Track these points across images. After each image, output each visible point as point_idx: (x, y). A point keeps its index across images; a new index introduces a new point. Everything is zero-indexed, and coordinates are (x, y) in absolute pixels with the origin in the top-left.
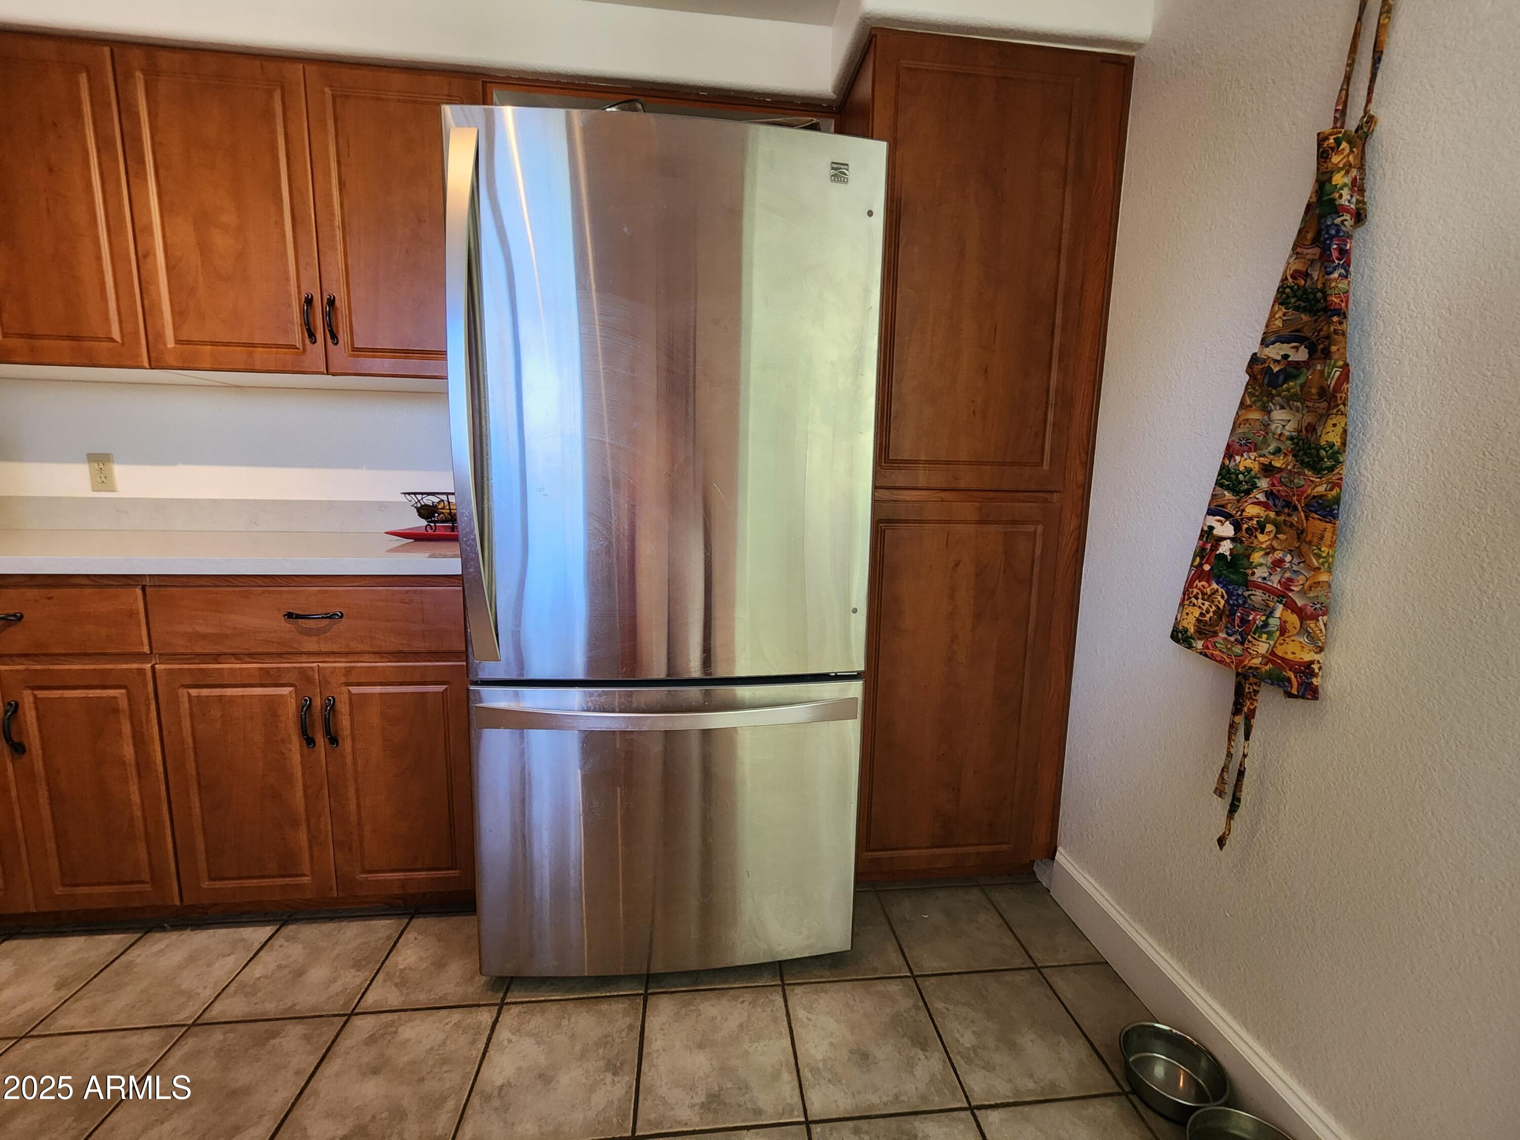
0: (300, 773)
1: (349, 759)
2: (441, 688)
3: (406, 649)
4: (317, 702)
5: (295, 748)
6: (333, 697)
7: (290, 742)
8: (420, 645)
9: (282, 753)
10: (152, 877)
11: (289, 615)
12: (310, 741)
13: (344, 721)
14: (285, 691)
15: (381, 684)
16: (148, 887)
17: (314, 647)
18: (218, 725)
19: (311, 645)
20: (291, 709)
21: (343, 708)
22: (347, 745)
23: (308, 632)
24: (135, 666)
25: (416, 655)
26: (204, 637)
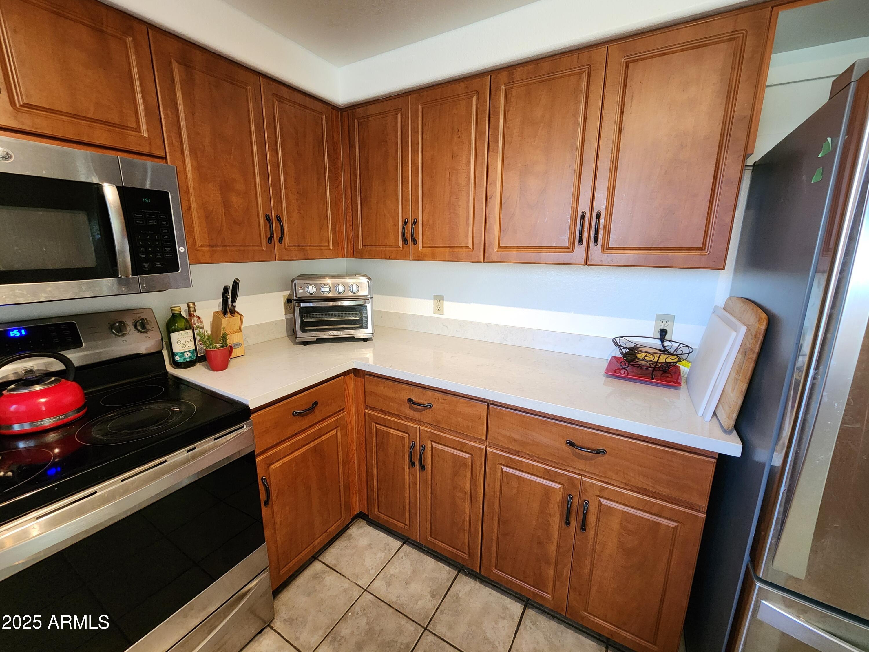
0: (556, 537)
1: (591, 542)
2: (673, 524)
3: (650, 489)
4: (576, 501)
5: (556, 522)
6: (588, 501)
7: (555, 517)
8: (665, 491)
9: (548, 521)
10: (469, 552)
11: (571, 444)
12: (568, 523)
13: (592, 518)
14: (557, 486)
15: (624, 505)
16: (466, 556)
17: (582, 467)
18: (515, 491)
19: (581, 465)
20: (557, 498)
21: (593, 509)
22: (591, 533)
23: (580, 457)
24: (477, 445)
25: (654, 495)
26: (515, 440)
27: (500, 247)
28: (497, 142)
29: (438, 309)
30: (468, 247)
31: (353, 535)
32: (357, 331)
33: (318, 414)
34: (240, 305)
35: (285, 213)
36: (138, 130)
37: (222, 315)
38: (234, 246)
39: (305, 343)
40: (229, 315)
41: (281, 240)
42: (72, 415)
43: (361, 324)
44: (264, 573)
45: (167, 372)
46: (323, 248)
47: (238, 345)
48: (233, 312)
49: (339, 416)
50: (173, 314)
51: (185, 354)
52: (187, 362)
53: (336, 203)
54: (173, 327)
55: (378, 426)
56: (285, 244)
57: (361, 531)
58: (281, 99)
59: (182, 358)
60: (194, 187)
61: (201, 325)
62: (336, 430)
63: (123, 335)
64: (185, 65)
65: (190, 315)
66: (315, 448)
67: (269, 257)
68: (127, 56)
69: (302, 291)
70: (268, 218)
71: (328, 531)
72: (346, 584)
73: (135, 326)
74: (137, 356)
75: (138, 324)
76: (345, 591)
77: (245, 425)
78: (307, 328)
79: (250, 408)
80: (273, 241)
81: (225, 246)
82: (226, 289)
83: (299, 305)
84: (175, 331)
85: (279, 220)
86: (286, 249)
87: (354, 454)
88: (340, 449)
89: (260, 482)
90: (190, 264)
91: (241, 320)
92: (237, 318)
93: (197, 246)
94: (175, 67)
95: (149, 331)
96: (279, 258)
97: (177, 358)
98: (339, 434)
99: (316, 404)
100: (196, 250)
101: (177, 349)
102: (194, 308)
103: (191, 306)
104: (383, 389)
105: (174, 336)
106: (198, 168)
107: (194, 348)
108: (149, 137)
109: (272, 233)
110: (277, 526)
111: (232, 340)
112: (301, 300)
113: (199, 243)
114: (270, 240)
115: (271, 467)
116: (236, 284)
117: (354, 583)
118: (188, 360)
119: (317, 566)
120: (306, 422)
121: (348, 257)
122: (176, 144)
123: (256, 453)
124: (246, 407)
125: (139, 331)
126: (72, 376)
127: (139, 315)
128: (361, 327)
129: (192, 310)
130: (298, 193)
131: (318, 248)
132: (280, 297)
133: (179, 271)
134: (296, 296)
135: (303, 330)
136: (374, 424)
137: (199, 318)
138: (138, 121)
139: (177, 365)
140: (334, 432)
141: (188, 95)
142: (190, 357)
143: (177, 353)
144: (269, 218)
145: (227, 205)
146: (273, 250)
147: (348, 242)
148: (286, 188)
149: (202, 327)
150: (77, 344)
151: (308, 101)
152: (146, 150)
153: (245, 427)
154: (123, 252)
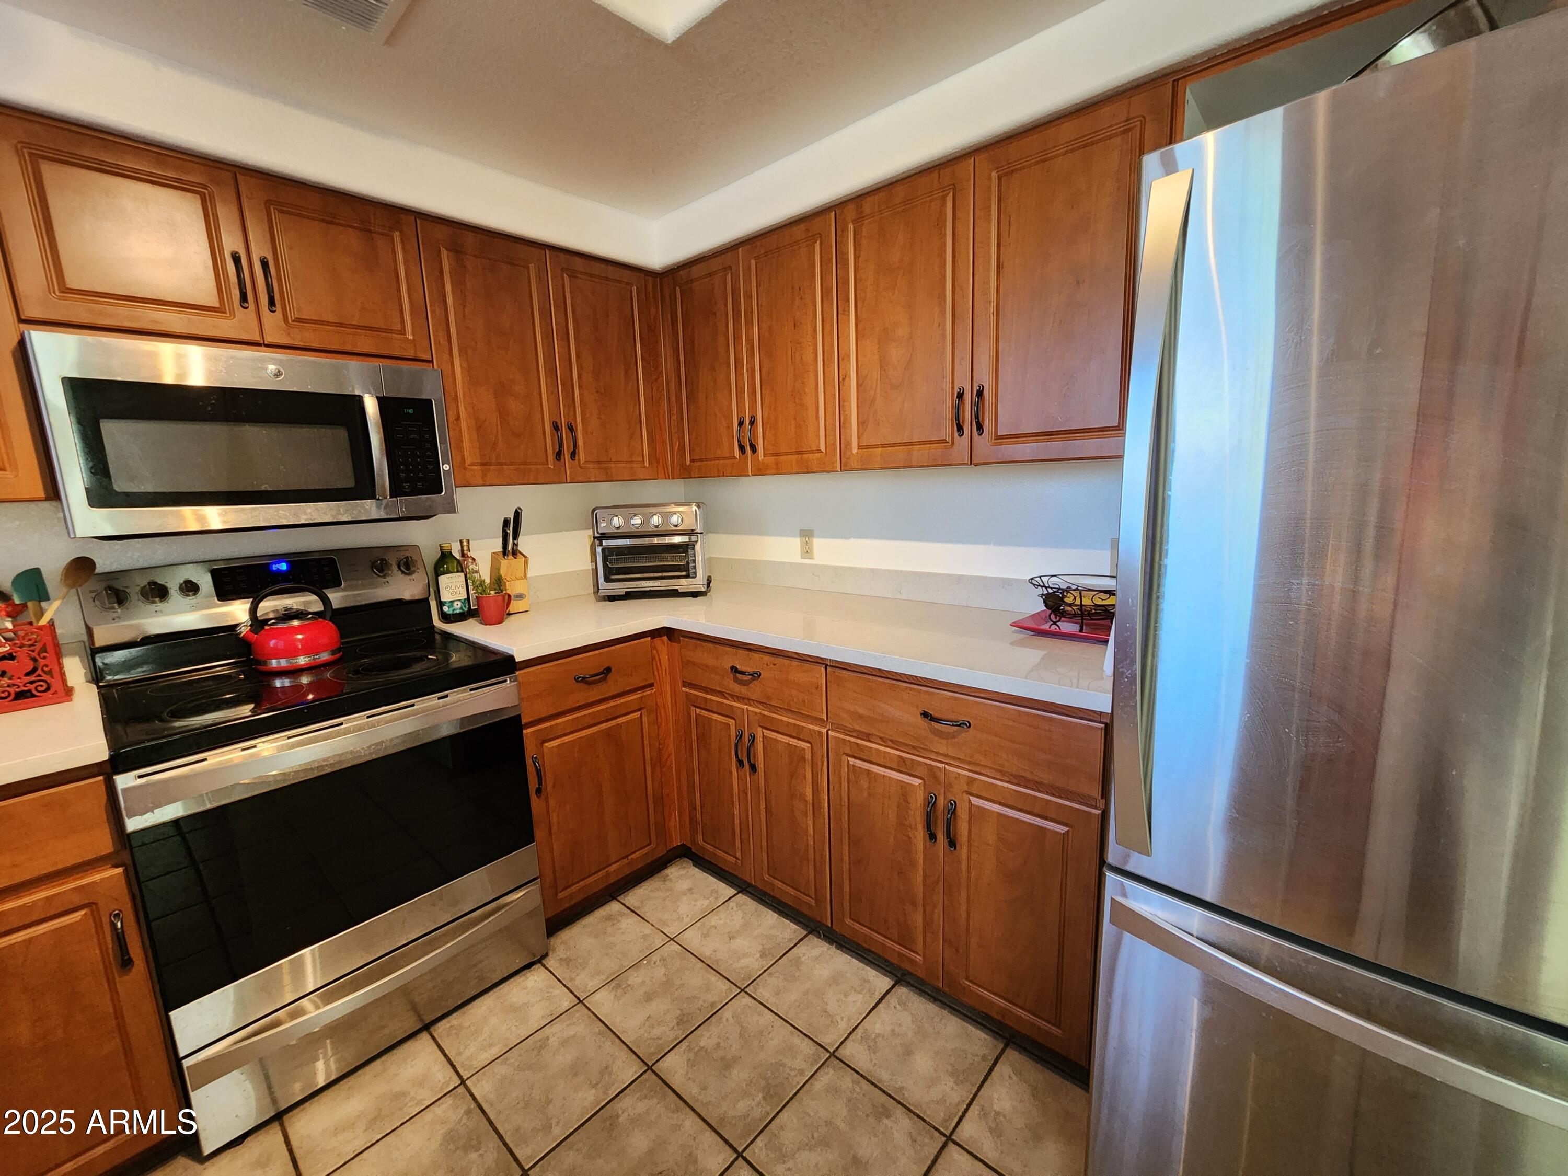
0: (921, 861)
1: (964, 866)
2: (1062, 829)
3: (1028, 775)
4: (941, 802)
5: (920, 835)
6: (955, 802)
7: (917, 830)
8: (1046, 777)
9: (910, 838)
10: (816, 895)
11: (925, 715)
12: (933, 837)
13: (963, 828)
14: (916, 782)
15: (1000, 804)
16: (813, 903)
17: (943, 750)
18: (865, 794)
19: (940, 746)
20: (918, 800)
21: (963, 814)
22: (964, 851)
23: (939, 734)
24: (817, 728)
25: (1038, 786)
26: (861, 717)
27: (860, 447)
28: (848, 300)
29: (807, 552)
30: (820, 451)
31: (671, 876)
32: (683, 581)
33: (612, 686)
34: (525, 543)
35: (579, 419)
36: (403, 332)
37: (502, 556)
38: (512, 464)
39: (611, 598)
40: (510, 557)
41: (573, 455)
42: (325, 656)
43: (687, 571)
44: (533, 885)
45: (434, 626)
46: (634, 465)
47: (520, 596)
48: (515, 553)
49: (645, 694)
50: (442, 553)
51: (455, 604)
52: (456, 614)
53: (653, 402)
54: (442, 569)
55: (698, 711)
56: (579, 460)
57: (683, 872)
58: (573, 275)
59: (451, 609)
60: (464, 394)
61: (476, 568)
62: (639, 713)
63: (384, 577)
64: (457, 252)
65: (463, 555)
66: (608, 733)
67: (558, 478)
68: (394, 251)
69: (605, 524)
70: (556, 427)
71: (630, 858)
72: (648, 929)
73: (399, 567)
74: (400, 602)
75: (402, 562)
76: (645, 937)
77: (508, 679)
78: (613, 577)
79: (515, 660)
80: (562, 457)
81: (502, 464)
82: (506, 522)
83: (601, 545)
84: (443, 573)
85: (571, 429)
86: (581, 468)
87: (670, 755)
88: (646, 742)
89: (529, 762)
90: (456, 487)
91: (526, 563)
92: (520, 559)
93: (467, 465)
94: (444, 254)
95: (414, 572)
96: (570, 479)
97: (446, 609)
98: (645, 719)
99: (608, 670)
100: (465, 468)
101: (446, 597)
102: (469, 546)
103: (465, 543)
104: (701, 655)
105: (443, 579)
106: (468, 370)
107: (466, 597)
108: (414, 339)
109: (561, 445)
110: (554, 829)
111: (513, 588)
112: (604, 536)
113: (469, 460)
114: (559, 455)
115: (546, 744)
116: (517, 514)
117: (658, 929)
118: (458, 611)
119: (614, 907)
120: (594, 693)
121: (673, 478)
122: (444, 342)
123: (524, 721)
124: (511, 658)
125: (403, 572)
126: (328, 617)
127: (403, 553)
128: (687, 576)
129: (465, 548)
130: (597, 392)
131: (629, 465)
132: (585, 537)
133: (443, 494)
134: (598, 533)
135: (607, 579)
136: (693, 708)
137: (474, 559)
138: (403, 322)
139: (445, 618)
140: (637, 714)
141: (458, 284)
142: (461, 608)
143: (445, 602)
144: (558, 427)
145: (503, 412)
146: (563, 469)
147: (672, 456)
148: (580, 387)
149: (477, 572)
150: (336, 583)
151: (610, 271)
152: (411, 354)
153: (508, 682)
154: (381, 470)
